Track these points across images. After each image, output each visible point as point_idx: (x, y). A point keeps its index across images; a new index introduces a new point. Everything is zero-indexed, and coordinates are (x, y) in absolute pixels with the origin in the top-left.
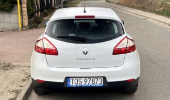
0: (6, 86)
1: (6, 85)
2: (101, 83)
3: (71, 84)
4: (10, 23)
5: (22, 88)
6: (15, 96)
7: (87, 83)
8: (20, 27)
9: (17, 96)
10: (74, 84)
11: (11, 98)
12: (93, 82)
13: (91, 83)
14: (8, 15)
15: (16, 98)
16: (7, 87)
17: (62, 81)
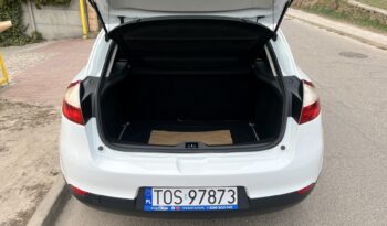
0: (22, 171)
1: (25, 167)
2: (231, 200)
3: (155, 203)
4: (68, 25)
5: (55, 178)
6: (33, 204)
7: (196, 203)
8: (85, 32)
9: (37, 204)
10: (162, 203)
11: (25, 209)
12: (212, 200)
13: (205, 203)
14: (63, 12)
15: (34, 209)
16: (24, 174)
17: (131, 195)
